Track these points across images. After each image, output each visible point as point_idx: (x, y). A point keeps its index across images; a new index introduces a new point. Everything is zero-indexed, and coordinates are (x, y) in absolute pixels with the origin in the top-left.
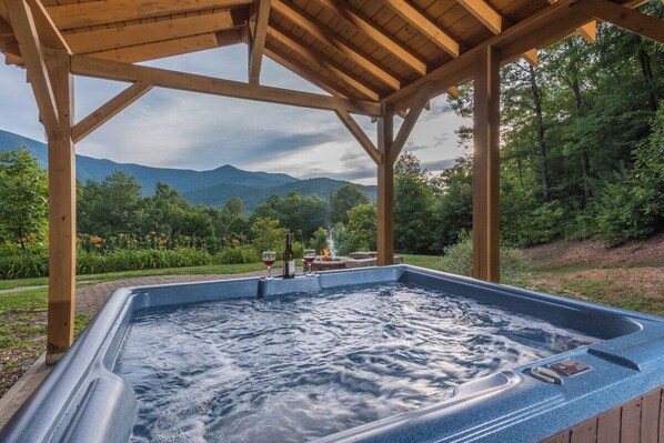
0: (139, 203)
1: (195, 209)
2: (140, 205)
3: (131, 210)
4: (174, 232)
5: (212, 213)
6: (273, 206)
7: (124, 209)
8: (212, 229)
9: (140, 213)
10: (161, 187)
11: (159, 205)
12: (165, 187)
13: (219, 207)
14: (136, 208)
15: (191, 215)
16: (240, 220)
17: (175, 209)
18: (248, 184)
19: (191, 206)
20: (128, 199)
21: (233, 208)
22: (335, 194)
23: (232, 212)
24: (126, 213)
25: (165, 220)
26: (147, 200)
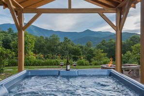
0: (59, 44)
1: (76, 45)
2: (60, 44)
3: (57, 46)
4: (69, 54)
5: (81, 47)
6: (103, 44)
7: (55, 46)
8: (81, 53)
9: (59, 47)
10: (66, 38)
11: (65, 45)
12: (67, 38)
13: (84, 45)
14: (58, 46)
15: (74, 48)
16: (91, 50)
17: (70, 46)
18: (95, 36)
19: (75, 45)
20: (56, 42)
21: (89, 45)
22: (129, 39)
23: (88, 47)
24: (55, 47)
25: (67, 49)
26: (61, 43)
